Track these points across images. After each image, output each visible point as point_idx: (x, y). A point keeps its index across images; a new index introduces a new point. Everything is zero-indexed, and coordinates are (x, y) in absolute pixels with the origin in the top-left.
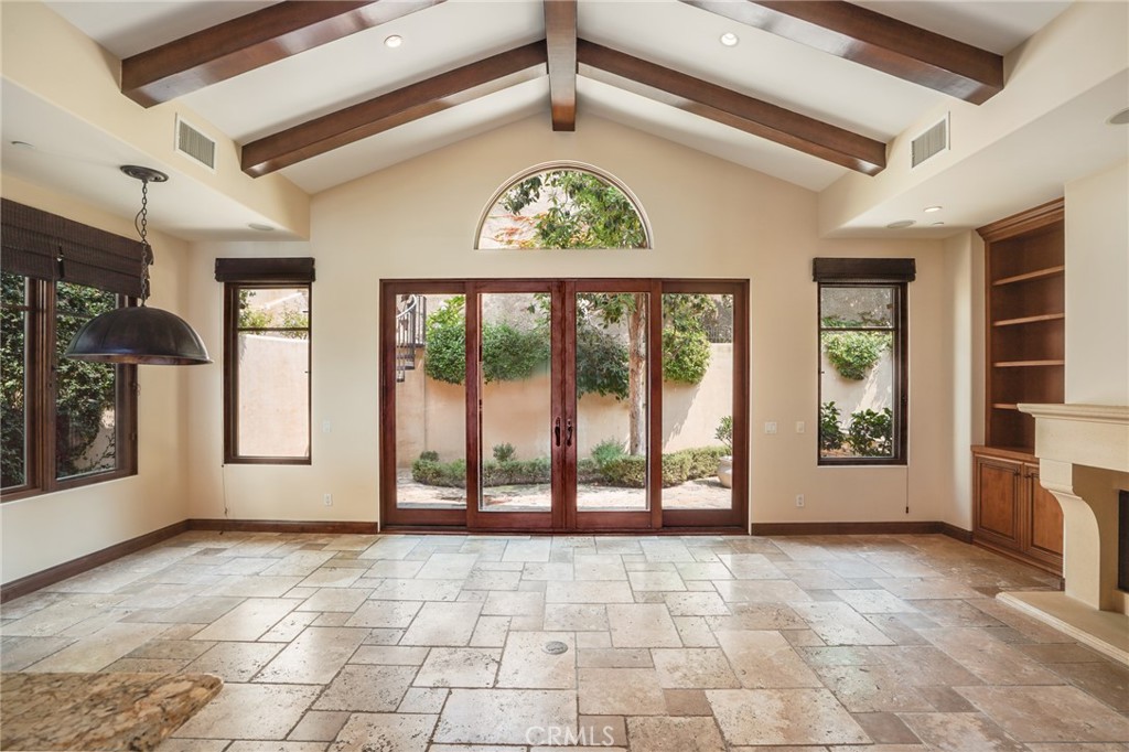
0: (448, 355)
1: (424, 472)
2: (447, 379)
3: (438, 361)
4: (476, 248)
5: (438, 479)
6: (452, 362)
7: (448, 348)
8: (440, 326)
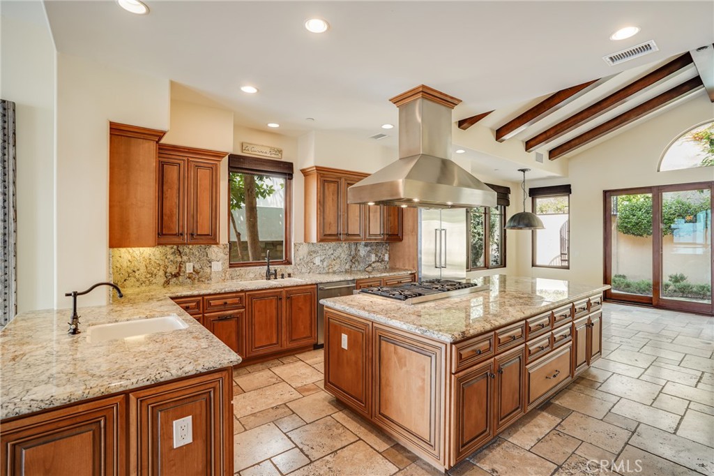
0: (634, 220)
1: (619, 284)
2: (633, 234)
3: (627, 223)
4: (658, 171)
5: (628, 289)
6: (637, 224)
7: (634, 216)
8: (627, 203)
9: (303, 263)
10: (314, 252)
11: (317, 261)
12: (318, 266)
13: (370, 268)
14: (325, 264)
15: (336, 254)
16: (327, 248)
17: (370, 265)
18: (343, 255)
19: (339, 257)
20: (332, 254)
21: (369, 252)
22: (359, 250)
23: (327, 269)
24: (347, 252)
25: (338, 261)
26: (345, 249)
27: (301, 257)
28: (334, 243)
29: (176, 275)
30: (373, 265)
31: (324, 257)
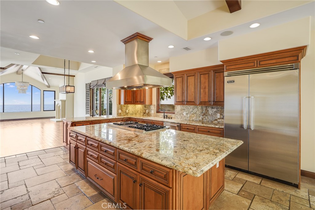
9: (178, 114)
10: (183, 110)
11: (185, 114)
12: (185, 116)
13: (216, 121)
14: (188, 115)
15: (194, 111)
16: (190, 108)
17: (216, 120)
18: (198, 112)
19: (195, 113)
20: (192, 111)
21: (216, 112)
22: (208, 111)
23: (189, 118)
24: (200, 111)
25: (195, 115)
26: (199, 109)
27: (178, 111)
28: (193, 106)
29: (145, 113)
30: (219, 120)
31: (188, 112)
